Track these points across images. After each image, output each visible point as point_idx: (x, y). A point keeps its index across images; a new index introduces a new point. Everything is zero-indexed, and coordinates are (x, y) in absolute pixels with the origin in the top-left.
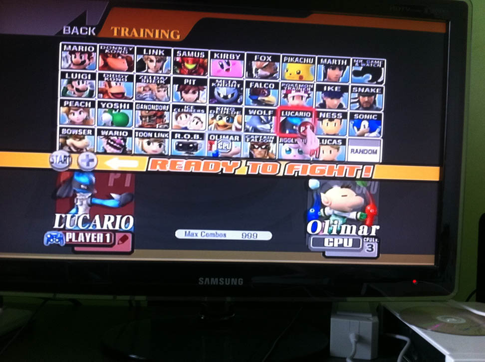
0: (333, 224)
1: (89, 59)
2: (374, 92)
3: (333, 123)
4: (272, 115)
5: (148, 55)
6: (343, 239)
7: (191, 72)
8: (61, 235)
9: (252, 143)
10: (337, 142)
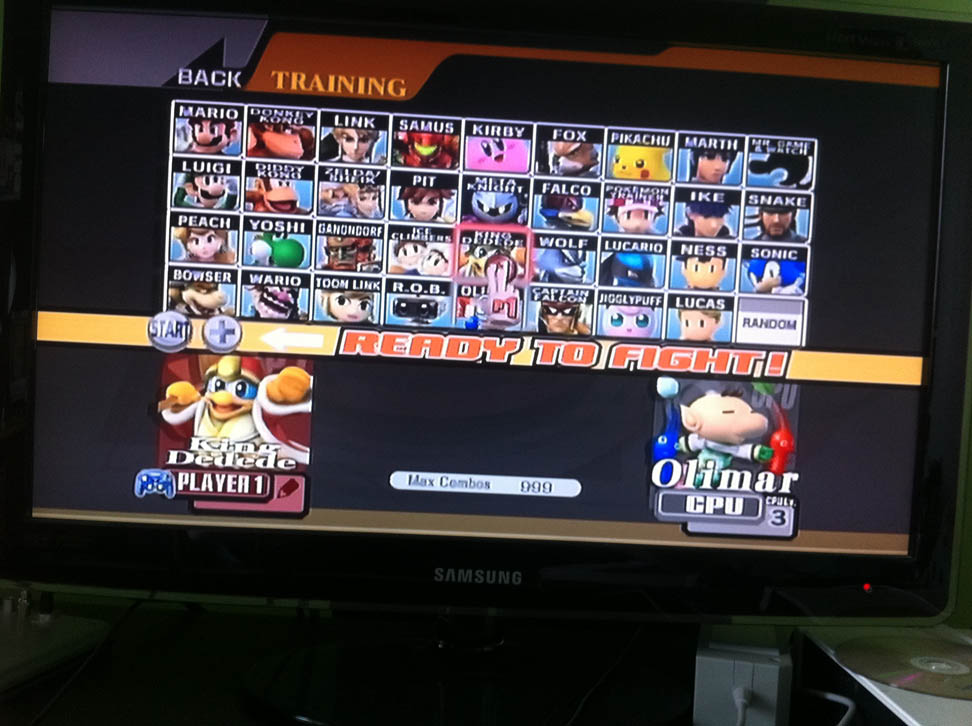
0: (706, 468)
1: (228, 134)
2: (793, 204)
3: (708, 265)
4: (585, 249)
5: (344, 127)
6: (725, 499)
7: (426, 162)
9: (546, 304)
10: (716, 304)
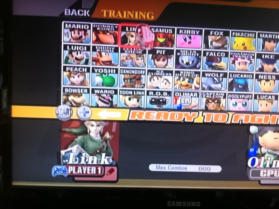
0: (267, 160)
1: (85, 35)
3: (269, 83)
4: (222, 77)
5: (130, 31)
6: (274, 171)
7: (161, 45)
8: (65, 168)
9: (207, 99)
10: (272, 97)
